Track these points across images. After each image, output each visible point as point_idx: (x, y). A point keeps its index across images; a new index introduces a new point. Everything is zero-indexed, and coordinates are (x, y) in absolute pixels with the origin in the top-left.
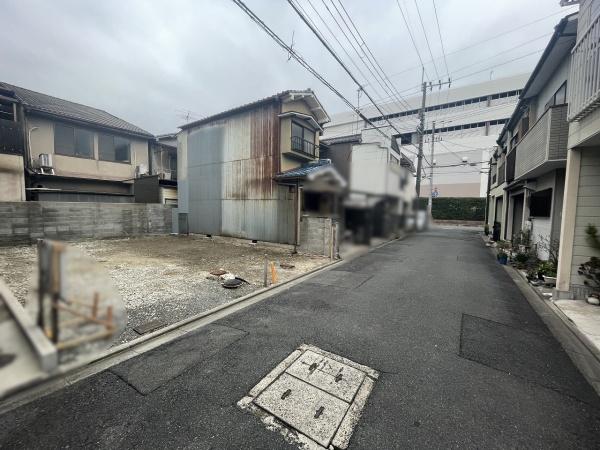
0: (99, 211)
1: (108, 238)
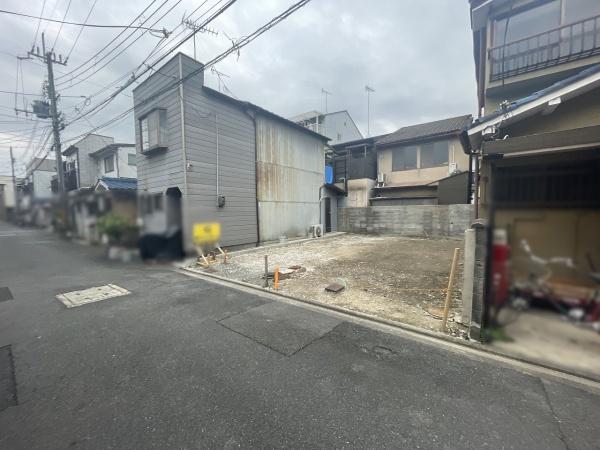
0: (406, 212)
1: (411, 236)
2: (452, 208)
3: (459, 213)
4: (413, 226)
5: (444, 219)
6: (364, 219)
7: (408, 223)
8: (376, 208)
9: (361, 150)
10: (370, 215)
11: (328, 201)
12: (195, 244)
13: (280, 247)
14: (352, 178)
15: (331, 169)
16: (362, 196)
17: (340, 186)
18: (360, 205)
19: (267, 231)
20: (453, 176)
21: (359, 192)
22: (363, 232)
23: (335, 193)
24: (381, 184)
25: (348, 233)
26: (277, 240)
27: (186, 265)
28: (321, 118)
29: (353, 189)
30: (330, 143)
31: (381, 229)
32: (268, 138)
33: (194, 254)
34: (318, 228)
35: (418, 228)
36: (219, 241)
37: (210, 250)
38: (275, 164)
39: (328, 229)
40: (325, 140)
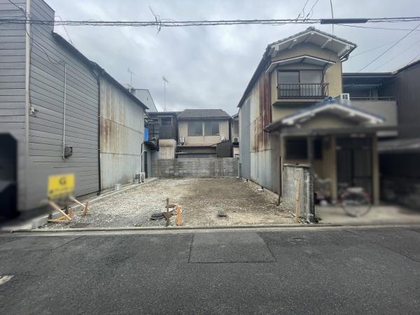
0: (199, 163)
1: (204, 177)
2: (225, 160)
3: (228, 162)
4: (204, 171)
5: (220, 166)
6: (172, 167)
7: (201, 169)
8: (180, 160)
9: (169, 119)
10: (176, 164)
11: (146, 153)
14: (162, 138)
15: (147, 130)
16: (170, 151)
17: (154, 143)
18: (168, 157)
20: (223, 142)
21: (168, 149)
22: (171, 176)
23: (151, 147)
24: (183, 144)
25: (160, 178)
29: (163, 146)
30: (147, 111)
31: (184, 174)
34: (143, 175)
39: (146, 176)
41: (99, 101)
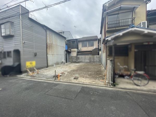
0: (85, 57)
1: (87, 63)
2: (95, 56)
3: (97, 57)
4: (87, 60)
5: (94, 59)
6: (75, 59)
7: (86, 60)
8: (79, 56)
9: (74, 41)
10: (77, 58)
11: (66, 54)
12: (27, 68)
13: (54, 67)
14: (72, 48)
15: (67, 46)
16: (75, 53)
17: (69, 50)
18: (74, 55)
19: (50, 63)
20: (95, 49)
21: (74, 52)
22: (76, 62)
23: (68, 52)
24: (79, 50)
25: (71, 63)
26: (53, 66)
27: (23, 76)
28: (63, 32)
30: (66, 39)
31: (80, 61)
32: (50, 36)
33: (26, 72)
34: (64, 62)
35: (88, 61)
36: (35, 67)
37: (32, 70)
38: (52, 44)
39: (66, 62)
40: (65, 38)
41: (46, 37)
